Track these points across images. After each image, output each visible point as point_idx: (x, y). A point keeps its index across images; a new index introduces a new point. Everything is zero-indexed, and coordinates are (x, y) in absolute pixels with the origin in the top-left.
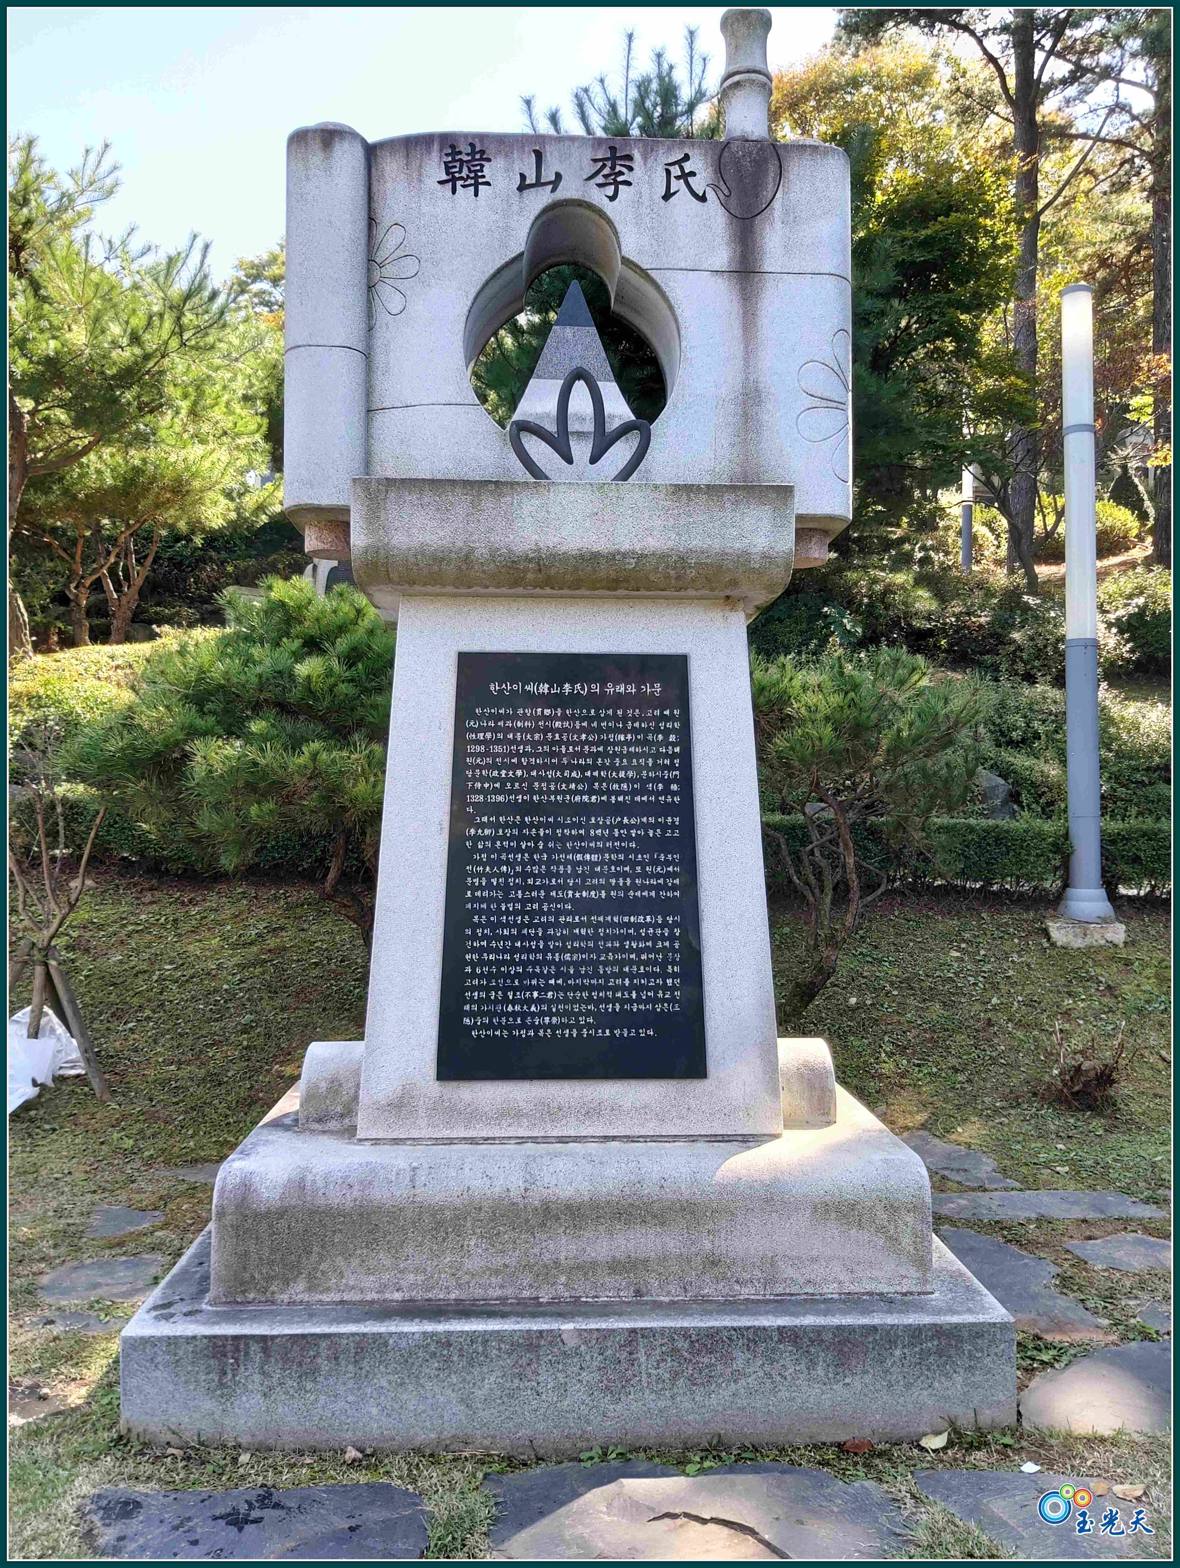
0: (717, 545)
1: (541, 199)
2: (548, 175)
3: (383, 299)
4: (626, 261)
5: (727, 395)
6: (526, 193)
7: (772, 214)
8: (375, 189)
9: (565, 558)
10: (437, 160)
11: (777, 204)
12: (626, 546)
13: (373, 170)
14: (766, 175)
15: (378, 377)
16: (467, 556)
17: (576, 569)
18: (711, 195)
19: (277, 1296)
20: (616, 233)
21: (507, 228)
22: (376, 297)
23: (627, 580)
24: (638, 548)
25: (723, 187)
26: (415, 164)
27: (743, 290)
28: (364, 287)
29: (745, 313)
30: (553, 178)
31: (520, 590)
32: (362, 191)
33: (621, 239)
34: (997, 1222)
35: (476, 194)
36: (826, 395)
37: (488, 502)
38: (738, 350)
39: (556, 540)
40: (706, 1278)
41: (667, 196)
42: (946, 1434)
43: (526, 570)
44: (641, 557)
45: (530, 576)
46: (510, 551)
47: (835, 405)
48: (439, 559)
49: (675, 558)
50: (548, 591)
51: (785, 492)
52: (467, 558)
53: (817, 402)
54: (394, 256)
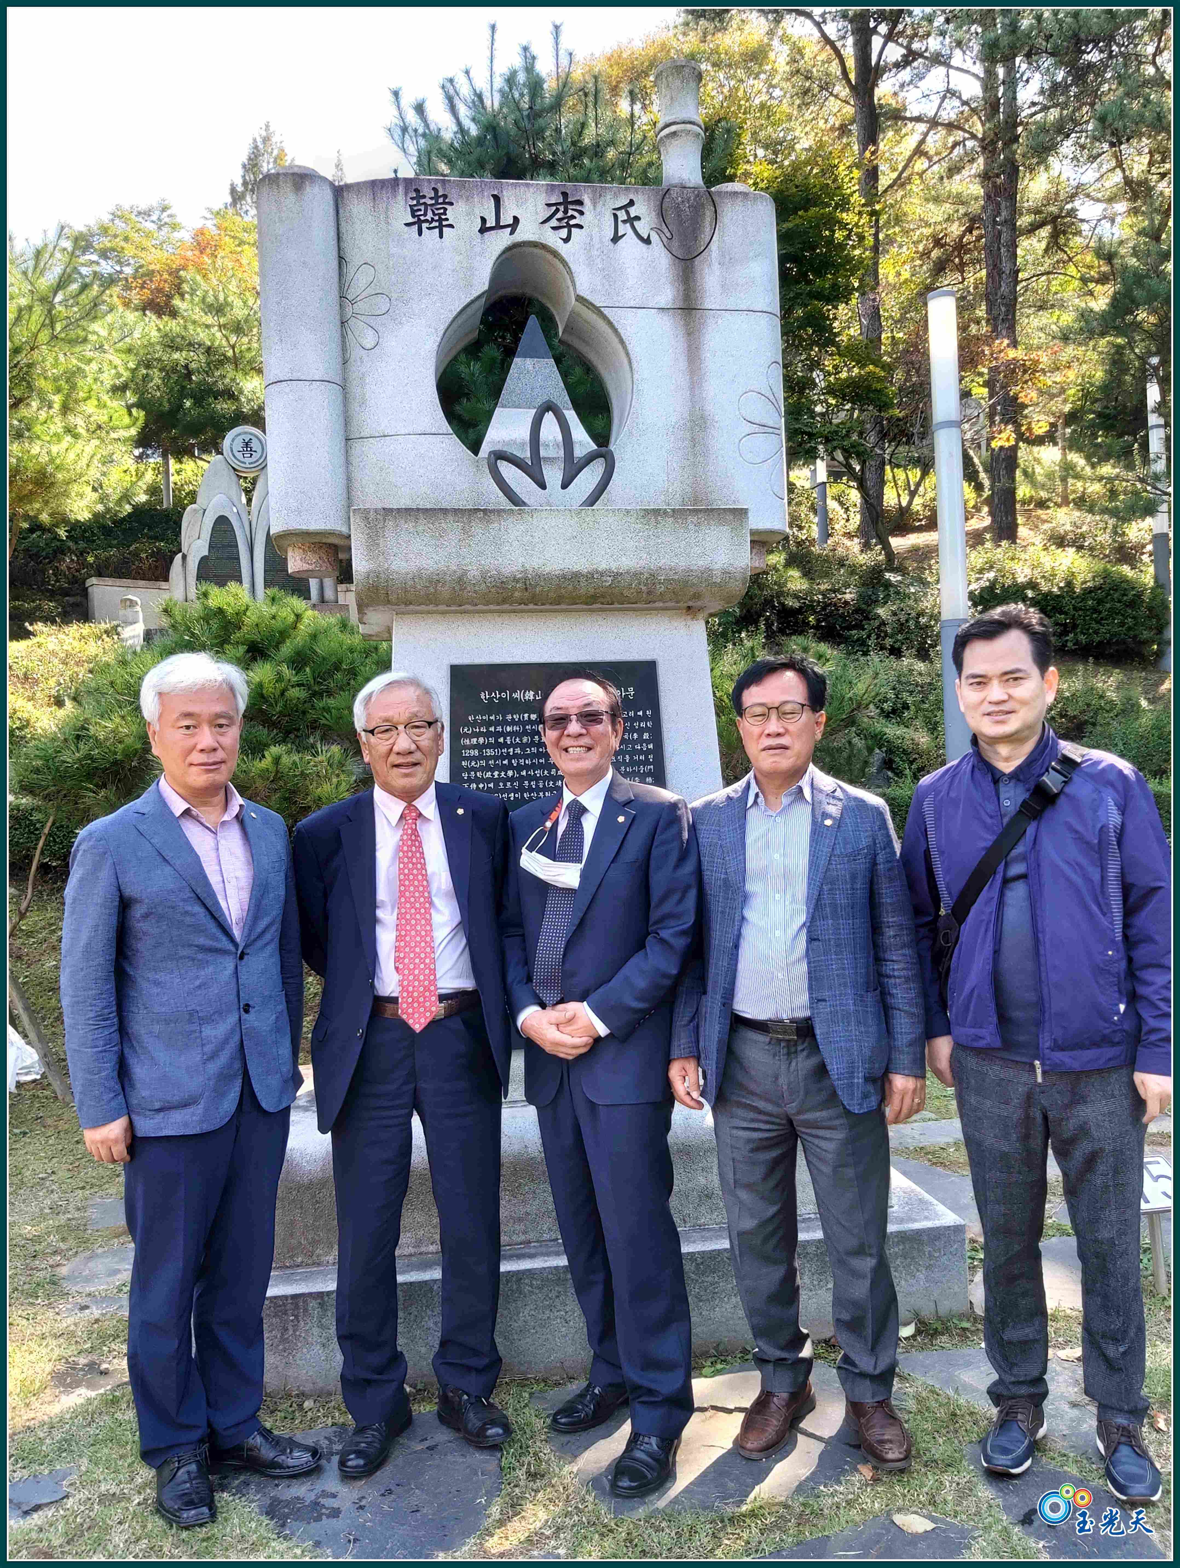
0: (682, 563)
1: (501, 240)
2: (506, 219)
3: (357, 334)
4: (580, 299)
5: (676, 423)
6: (487, 234)
7: (710, 255)
8: (343, 230)
9: (548, 578)
10: (402, 203)
11: (714, 246)
12: (603, 566)
13: (341, 211)
14: (703, 221)
15: (355, 406)
16: (460, 579)
17: (559, 586)
18: (654, 237)
19: (323, 1259)
20: (570, 272)
21: (471, 268)
22: (349, 332)
23: (603, 596)
24: (614, 567)
25: (666, 231)
26: (382, 206)
27: (687, 325)
28: (339, 323)
29: (689, 346)
30: (511, 222)
31: (506, 607)
32: (332, 233)
33: (576, 279)
34: (921, 1148)
35: (441, 236)
36: (764, 422)
37: (477, 528)
38: (683, 380)
39: (541, 561)
40: (703, 1209)
41: (616, 239)
42: (913, 1325)
43: (514, 589)
44: (617, 575)
45: (517, 594)
46: (499, 573)
47: (771, 430)
48: (435, 581)
49: (646, 575)
50: (531, 606)
51: (741, 514)
52: (461, 580)
53: (756, 429)
54: (364, 294)
